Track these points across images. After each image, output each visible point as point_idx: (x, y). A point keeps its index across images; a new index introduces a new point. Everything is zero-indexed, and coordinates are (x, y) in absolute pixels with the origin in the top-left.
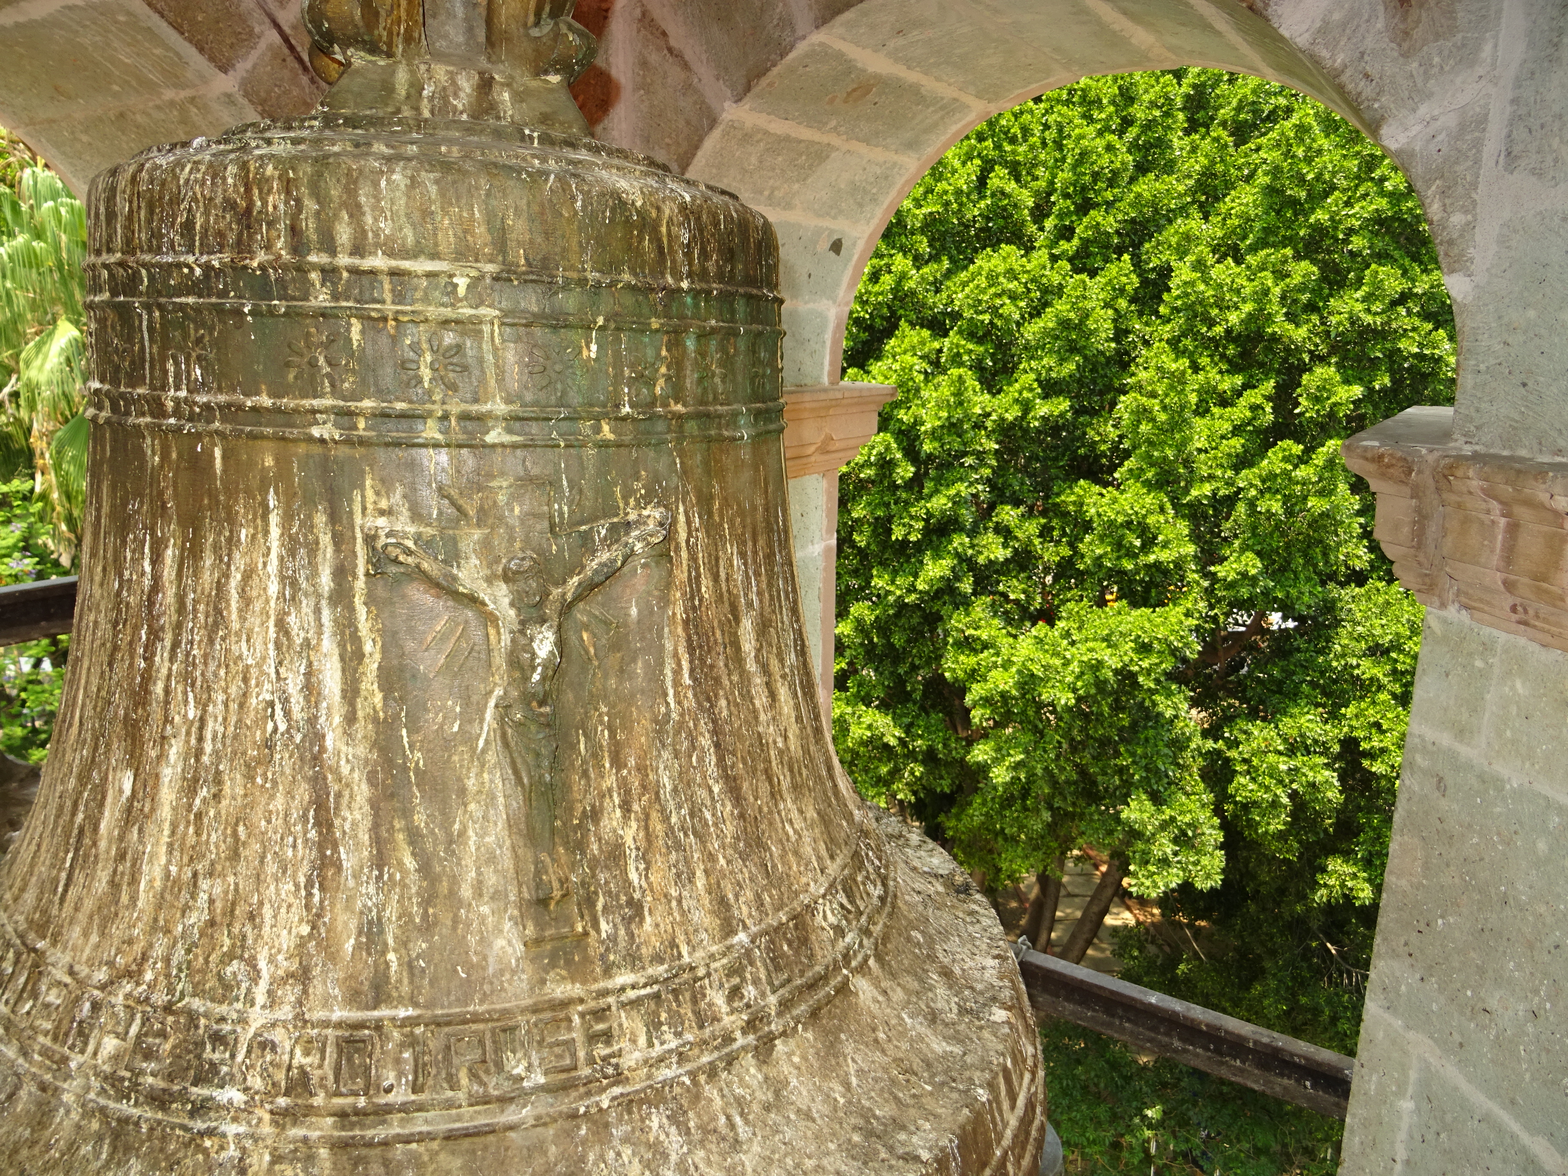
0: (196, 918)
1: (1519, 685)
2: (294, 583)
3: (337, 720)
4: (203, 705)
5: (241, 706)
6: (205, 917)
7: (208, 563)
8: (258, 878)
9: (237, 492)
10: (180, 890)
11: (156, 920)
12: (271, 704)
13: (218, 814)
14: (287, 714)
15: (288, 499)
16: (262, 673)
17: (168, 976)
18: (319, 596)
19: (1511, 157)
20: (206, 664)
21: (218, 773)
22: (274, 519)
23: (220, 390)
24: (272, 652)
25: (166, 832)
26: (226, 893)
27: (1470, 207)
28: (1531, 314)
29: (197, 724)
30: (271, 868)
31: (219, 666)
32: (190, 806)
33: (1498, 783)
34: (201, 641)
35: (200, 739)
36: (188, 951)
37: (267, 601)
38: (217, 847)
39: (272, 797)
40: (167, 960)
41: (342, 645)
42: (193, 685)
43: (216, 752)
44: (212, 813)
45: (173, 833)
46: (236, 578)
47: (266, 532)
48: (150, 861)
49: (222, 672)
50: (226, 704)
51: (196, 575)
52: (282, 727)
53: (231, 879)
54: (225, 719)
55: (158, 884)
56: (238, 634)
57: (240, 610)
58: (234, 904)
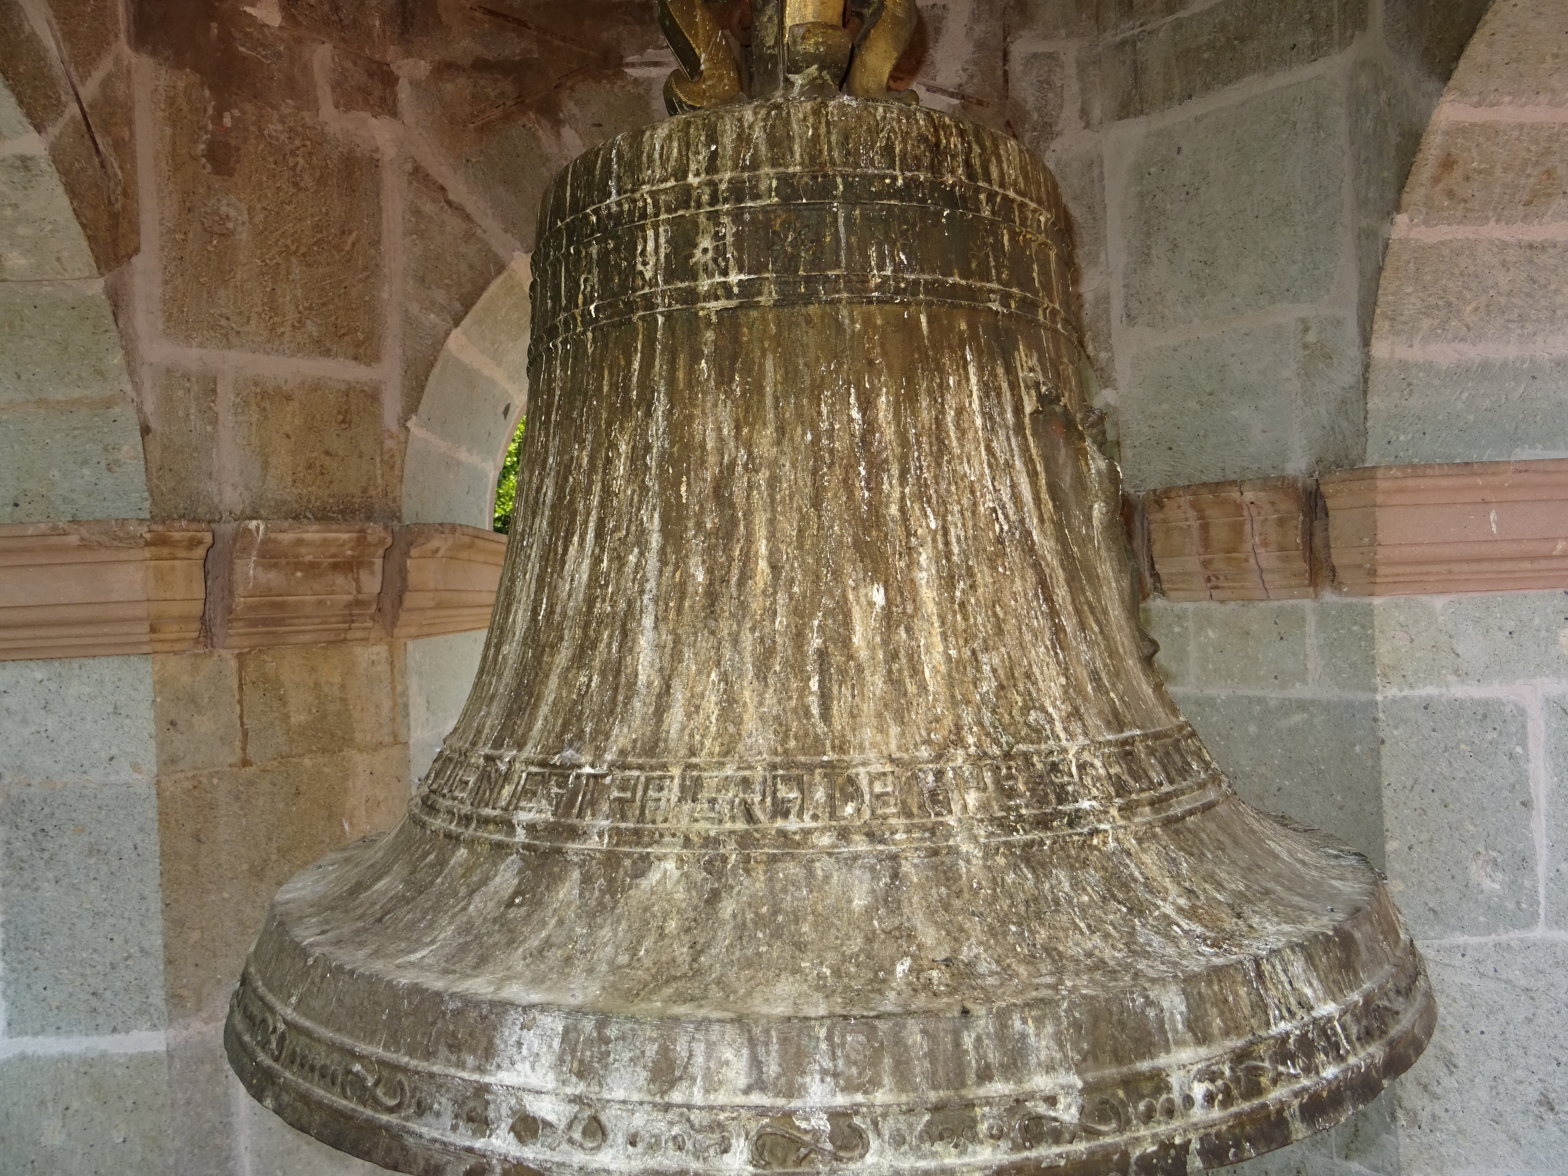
0: (987, 686)
1: (1211, 634)
2: (991, 418)
3: (1035, 521)
4: (943, 516)
5: (974, 513)
6: (994, 684)
7: (924, 404)
8: (1022, 646)
9: (943, 348)
10: (965, 668)
11: (953, 696)
12: (994, 510)
13: (977, 600)
14: (1006, 517)
15: (979, 354)
16: (984, 486)
17: (988, 734)
18: (1007, 427)
19: (1130, 318)
20: (937, 483)
21: (969, 568)
22: (972, 370)
23: (922, 271)
24: (987, 471)
25: (936, 625)
26: (1003, 661)
27: (1109, 348)
28: (1165, 407)
29: (940, 532)
30: (1028, 637)
31: (949, 484)
32: (952, 599)
33: (1211, 702)
34: (929, 466)
35: (947, 543)
36: (994, 712)
37: (976, 432)
38: (985, 627)
39: (1013, 582)
40: (980, 724)
41: (1026, 464)
42: (929, 502)
43: (963, 552)
44: (973, 601)
45: (943, 623)
46: (951, 414)
47: (968, 380)
48: (928, 651)
49: (953, 488)
50: (961, 512)
51: (915, 413)
52: (1006, 527)
53: (1003, 649)
54: (964, 525)
55: (943, 669)
56: (960, 457)
57: (958, 439)
58: (1011, 669)
